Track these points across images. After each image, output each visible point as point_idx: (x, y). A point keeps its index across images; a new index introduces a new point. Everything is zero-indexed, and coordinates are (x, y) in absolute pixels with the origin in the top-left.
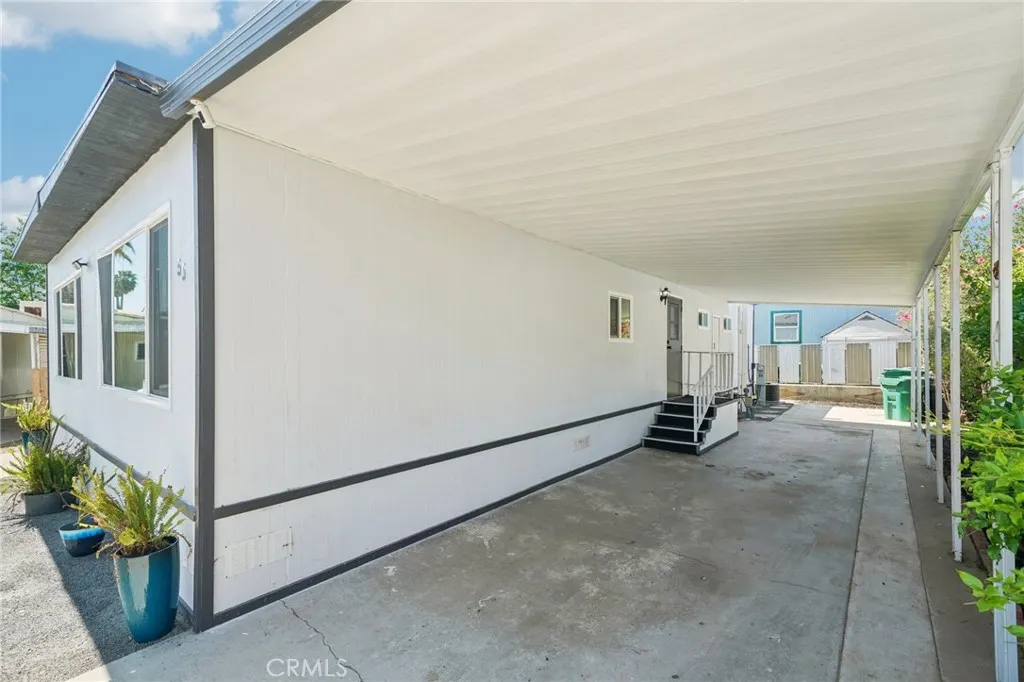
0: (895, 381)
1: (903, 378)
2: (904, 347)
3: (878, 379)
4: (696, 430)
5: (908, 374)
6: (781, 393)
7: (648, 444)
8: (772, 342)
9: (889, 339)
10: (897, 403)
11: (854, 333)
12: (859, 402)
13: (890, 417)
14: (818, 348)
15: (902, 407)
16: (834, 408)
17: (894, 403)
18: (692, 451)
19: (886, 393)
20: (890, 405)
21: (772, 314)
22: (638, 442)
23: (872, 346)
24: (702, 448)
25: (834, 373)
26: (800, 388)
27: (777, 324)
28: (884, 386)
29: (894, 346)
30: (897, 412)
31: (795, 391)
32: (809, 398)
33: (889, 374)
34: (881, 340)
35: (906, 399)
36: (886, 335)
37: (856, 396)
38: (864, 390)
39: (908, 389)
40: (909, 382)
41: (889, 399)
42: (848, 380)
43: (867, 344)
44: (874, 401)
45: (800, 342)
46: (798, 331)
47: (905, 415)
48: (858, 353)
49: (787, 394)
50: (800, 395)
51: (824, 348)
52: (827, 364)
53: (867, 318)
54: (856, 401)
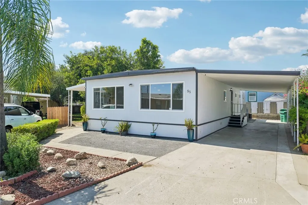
0: (283, 112)
1: (285, 111)
2: (285, 103)
3: (279, 112)
4: (241, 122)
5: (286, 110)
6: (252, 116)
7: (229, 126)
8: (248, 101)
9: (282, 101)
10: (284, 118)
11: (272, 99)
12: (274, 119)
13: (282, 122)
14: (262, 103)
15: (285, 119)
16: (267, 120)
17: (283, 118)
18: (240, 127)
19: (281, 115)
20: (282, 118)
21: (248, 92)
22: (227, 125)
23: (277, 103)
24: (242, 126)
25: (267, 110)
26: (257, 115)
27: (250, 96)
28: (281, 113)
29: (283, 103)
30: (284, 120)
31: (256, 116)
32: (260, 118)
33: (282, 110)
34: (280, 101)
35: (286, 117)
36: (281, 100)
37: (273, 117)
38: (275, 115)
39: (286, 114)
40: (286, 112)
41: (282, 117)
42: (271, 112)
43: (276, 102)
44: (278, 118)
45: (256, 101)
46: (256, 98)
47: (286, 121)
48: (273, 105)
49: (254, 117)
50: (257, 117)
51: (264, 103)
52: (265, 108)
53: (276, 95)
54: (273, 118)
